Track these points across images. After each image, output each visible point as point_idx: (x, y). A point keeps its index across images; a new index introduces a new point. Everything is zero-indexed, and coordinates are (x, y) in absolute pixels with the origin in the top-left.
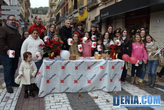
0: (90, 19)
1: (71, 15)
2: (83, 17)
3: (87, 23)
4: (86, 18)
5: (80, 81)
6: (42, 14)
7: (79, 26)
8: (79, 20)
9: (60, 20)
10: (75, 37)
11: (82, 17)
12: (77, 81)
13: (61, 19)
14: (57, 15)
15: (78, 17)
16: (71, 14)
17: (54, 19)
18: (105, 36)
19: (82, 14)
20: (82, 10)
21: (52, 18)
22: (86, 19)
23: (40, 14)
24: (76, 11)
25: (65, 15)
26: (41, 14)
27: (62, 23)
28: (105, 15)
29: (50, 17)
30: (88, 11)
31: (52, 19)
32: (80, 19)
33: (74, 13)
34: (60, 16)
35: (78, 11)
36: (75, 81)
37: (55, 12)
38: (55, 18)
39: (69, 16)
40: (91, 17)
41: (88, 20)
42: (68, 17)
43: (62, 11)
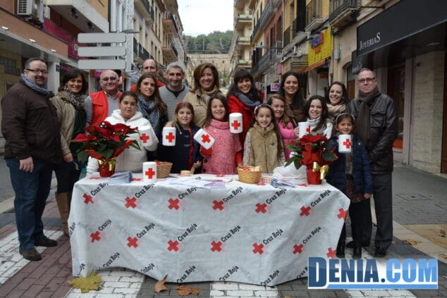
0: (339, 60)
1: (290, 52)
2: (319, 55)
3: (330, 72)
4: (330, 58)
5: (185, 244)
6: (218, 53)
7: (242, 82)
8: (310, 64)
9: (260, 68)
10: (262, 116)
11: (317, 55)
12: (176, 243)
13: (265, 64)
14: (254, 51)
15: (307, 55)
16: (289, 47)
17: (247, 64)
18: (311, 109)
19: (317, 45)
20: (319, 33)
21: (241, 62)
22: (327, 61)
23: (211, 53)
24: (301, 36)
25: (273, 50)
26: (216, 53)
27: (266, 76)
28: (371, 42)
29: (237, 58)
30: (334, 34)
31: (242, 64)
32: (314, 60)
33: (298, 45)
34: (263, 54)
35: (308, 38)
36: (170, 242)
37: (249, 44)
38: (250, 62)
39: (286, 53)
40: (342, 52)
41: (336, 62)
42: (282, 55)
43: (268, 39)
